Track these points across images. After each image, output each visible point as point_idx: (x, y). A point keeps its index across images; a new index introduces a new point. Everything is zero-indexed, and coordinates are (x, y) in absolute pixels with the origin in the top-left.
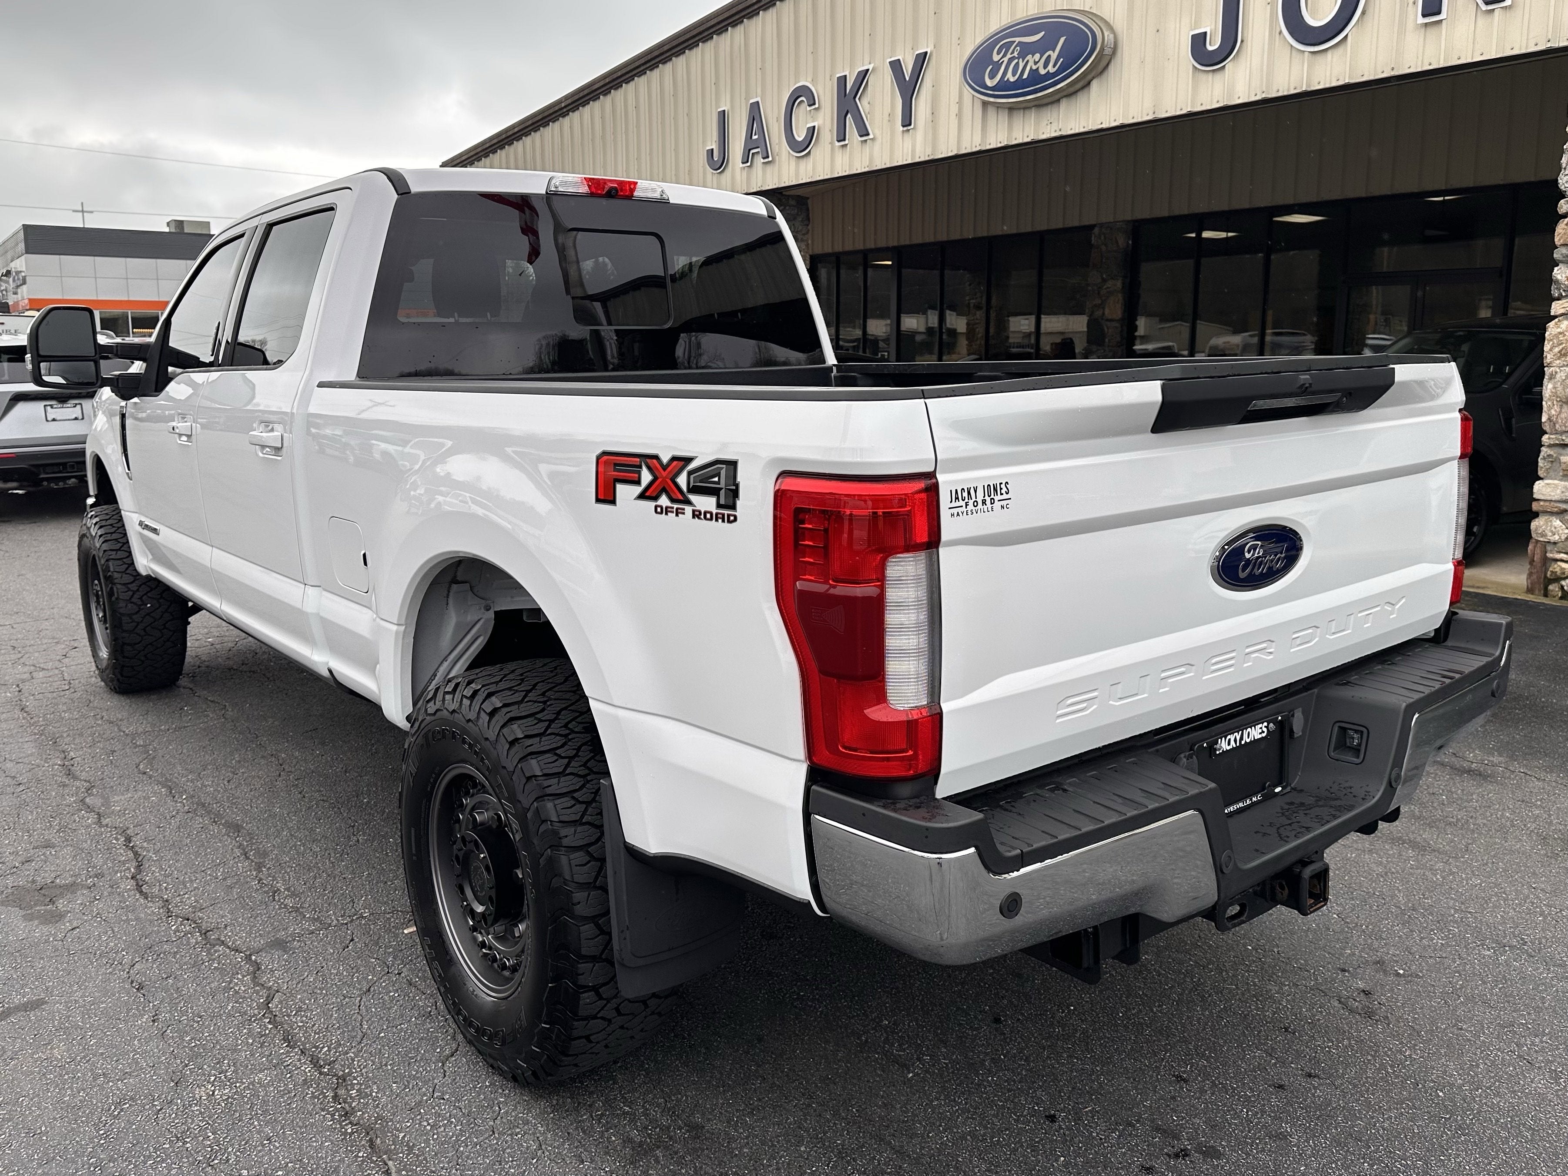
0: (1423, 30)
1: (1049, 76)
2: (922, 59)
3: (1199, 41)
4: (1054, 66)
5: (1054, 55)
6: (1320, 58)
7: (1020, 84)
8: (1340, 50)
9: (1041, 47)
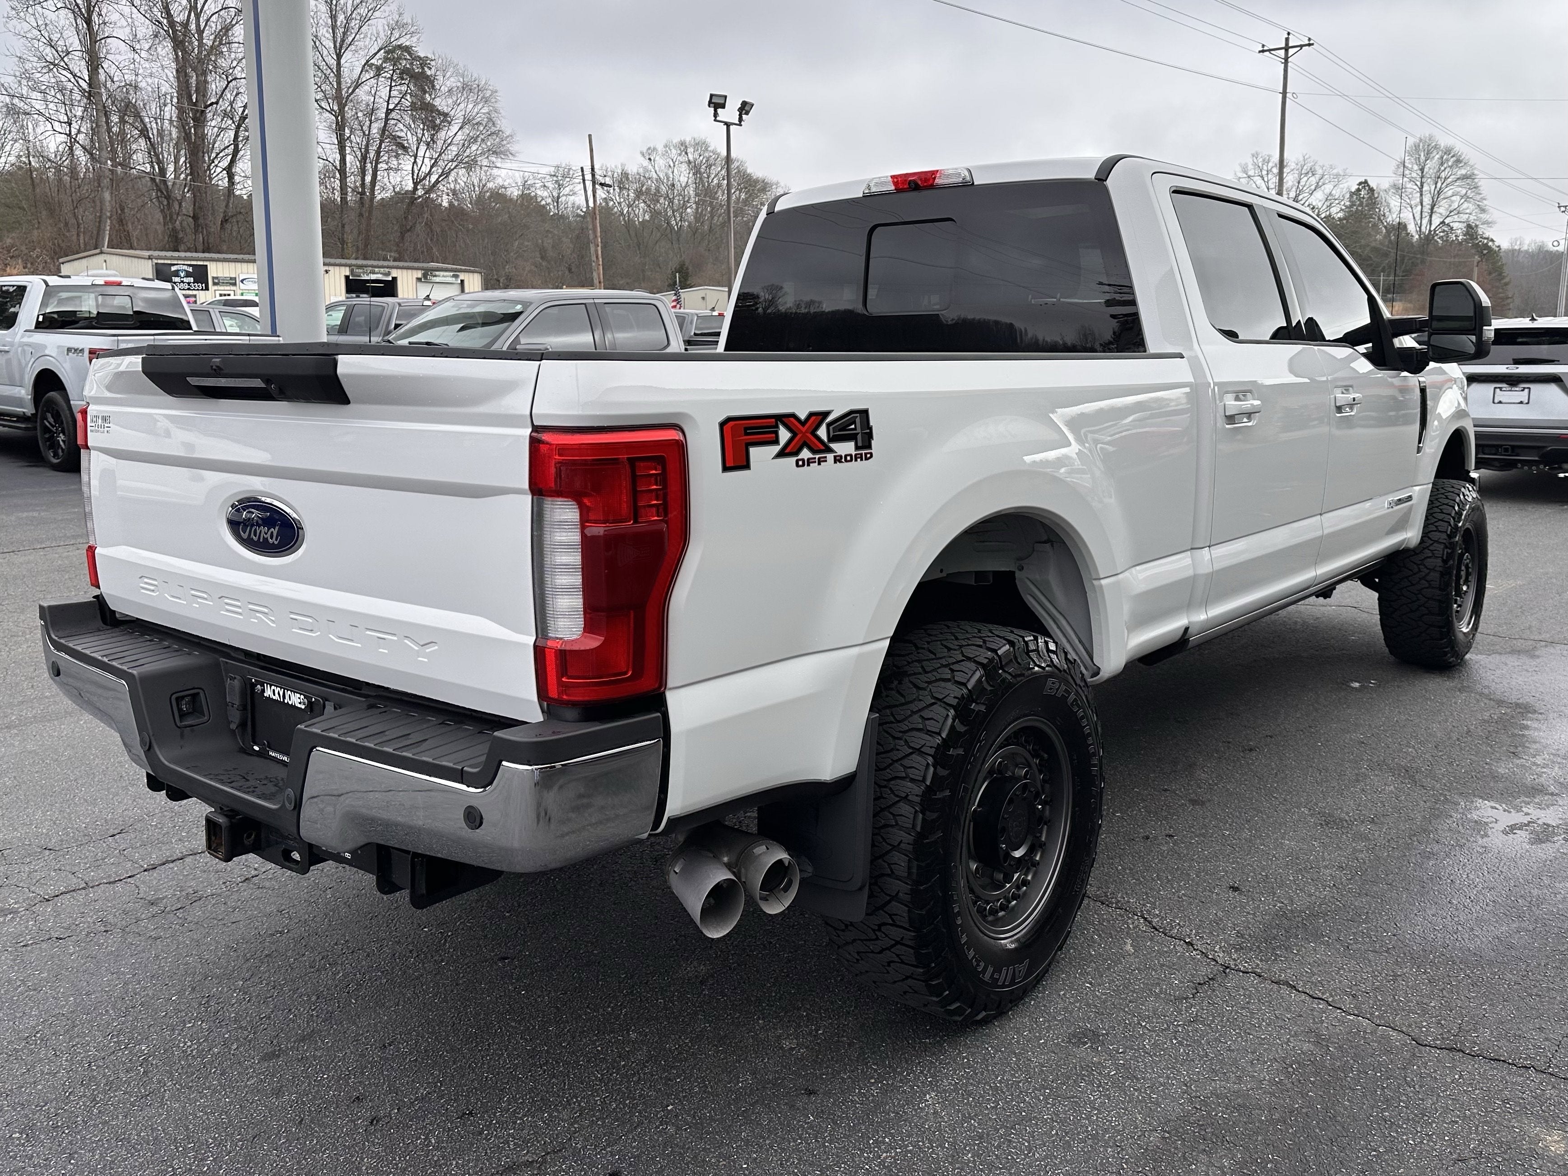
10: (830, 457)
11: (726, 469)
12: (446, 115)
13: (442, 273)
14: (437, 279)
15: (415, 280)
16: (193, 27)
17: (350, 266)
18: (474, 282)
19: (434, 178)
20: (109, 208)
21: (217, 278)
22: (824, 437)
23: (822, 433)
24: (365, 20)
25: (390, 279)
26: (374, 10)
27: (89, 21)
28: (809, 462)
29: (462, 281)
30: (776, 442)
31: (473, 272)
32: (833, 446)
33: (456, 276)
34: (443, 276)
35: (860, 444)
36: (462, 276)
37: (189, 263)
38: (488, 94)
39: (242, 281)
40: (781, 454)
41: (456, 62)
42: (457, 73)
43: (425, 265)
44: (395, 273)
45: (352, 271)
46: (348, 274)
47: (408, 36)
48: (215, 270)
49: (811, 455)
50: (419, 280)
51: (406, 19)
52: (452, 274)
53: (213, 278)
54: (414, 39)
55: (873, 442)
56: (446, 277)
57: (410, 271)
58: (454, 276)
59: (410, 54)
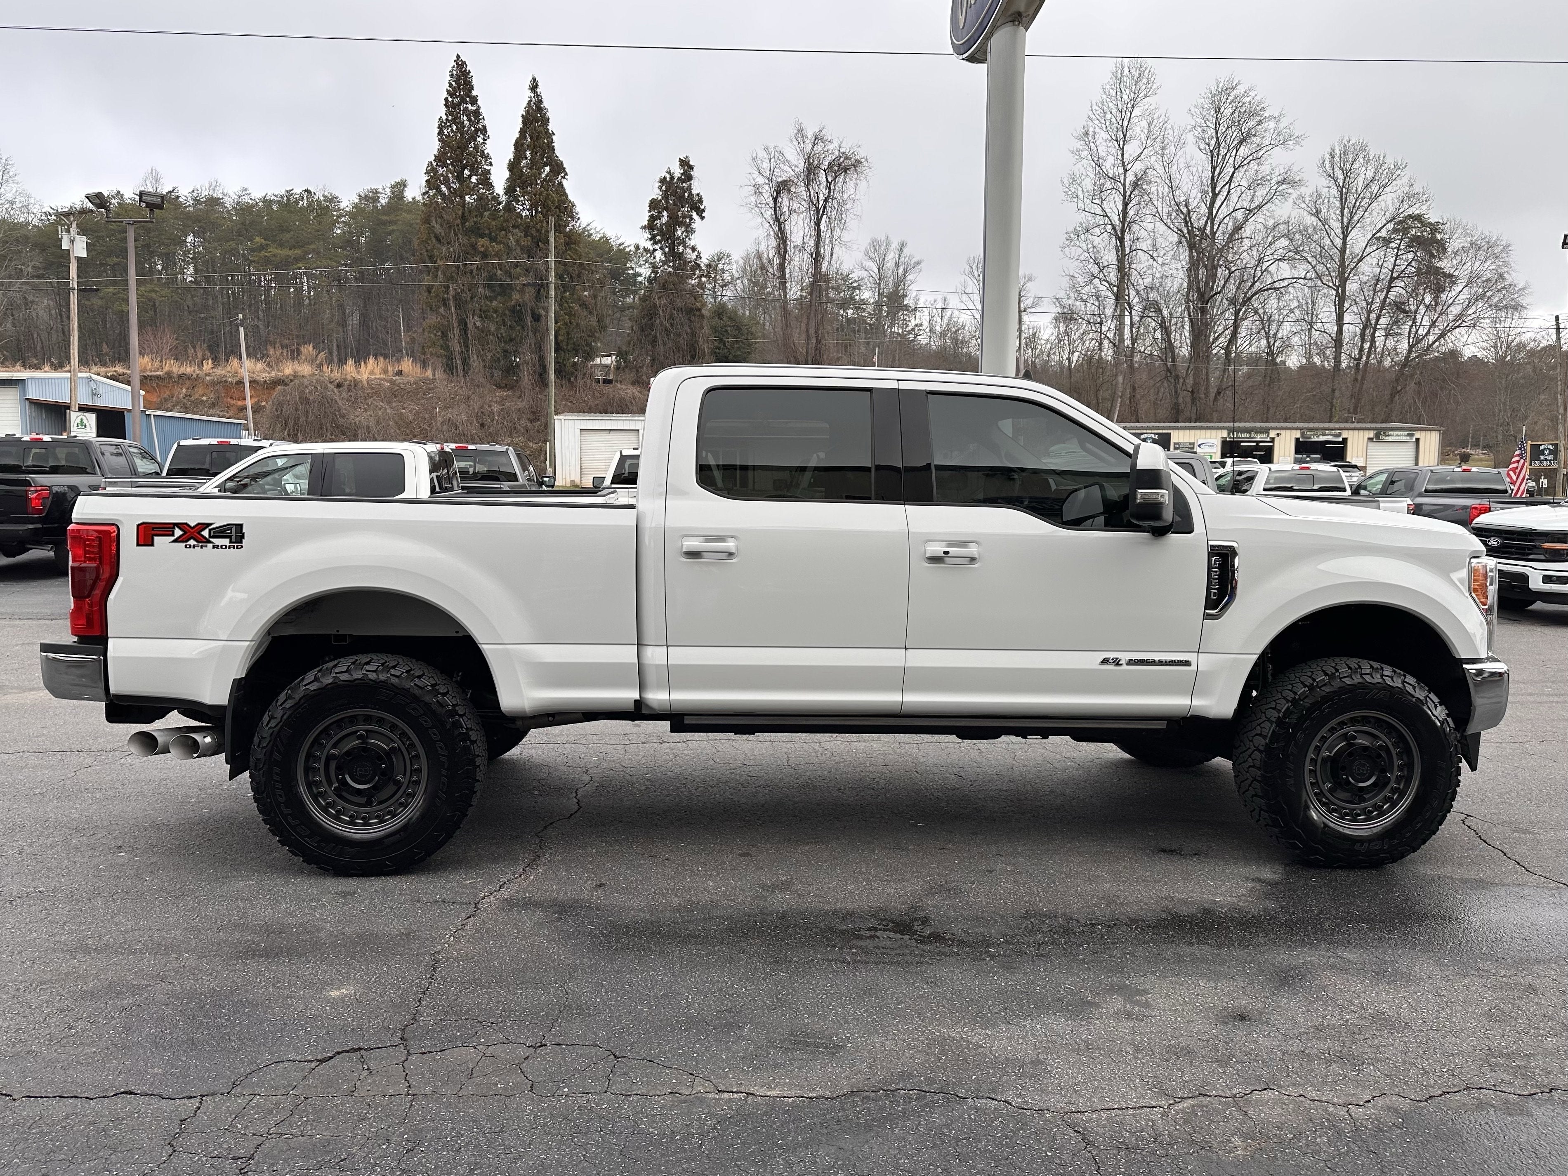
10: (210, 545)
11: (138, 545)
12: (1451, 276)
13: (1395, 433)
14: (1390, 439)
15: (1366, 440)
16: (1208, 231)
17: (1301, 429)
18: (1431, 441)
19: (1432, 339)
20: (1121, 389)
21: (1178, 443)
22: (207, 536)
23: (206, 533)
24: (1374, 198)
25: (1340, 439)
26: (1385, 186)
27: (1121, 240)
28: (194, 546)
29: (1418, 440)
30: (173, 535)
31: (1430, 430)
32: (212, 540)
33: (1411, 435)
34: (1397, 435)
35: (233, 540)
36: (1418, 435)
37: (1155, 431)
38: (1497, 250)
39: (1199, 446)
40: (175, 541)
41: (1465, 223)
42: (1465, 234)
43: (1378, 425)
44: (1345, 434)
45: (1303, 434)
46: (1298, 436)
47: (1417, 206)
48: (1177, 437)
49: (195, 543)
50: (1370, 439)
51: (1417, 188)
52: (1406, 433)
53: (1175, 444)
54: (1424, 207)
55: (244, 541)
56: (1402, 436)
57: (1361, 432)
58: (1408, 435)
59: (1421, 222)
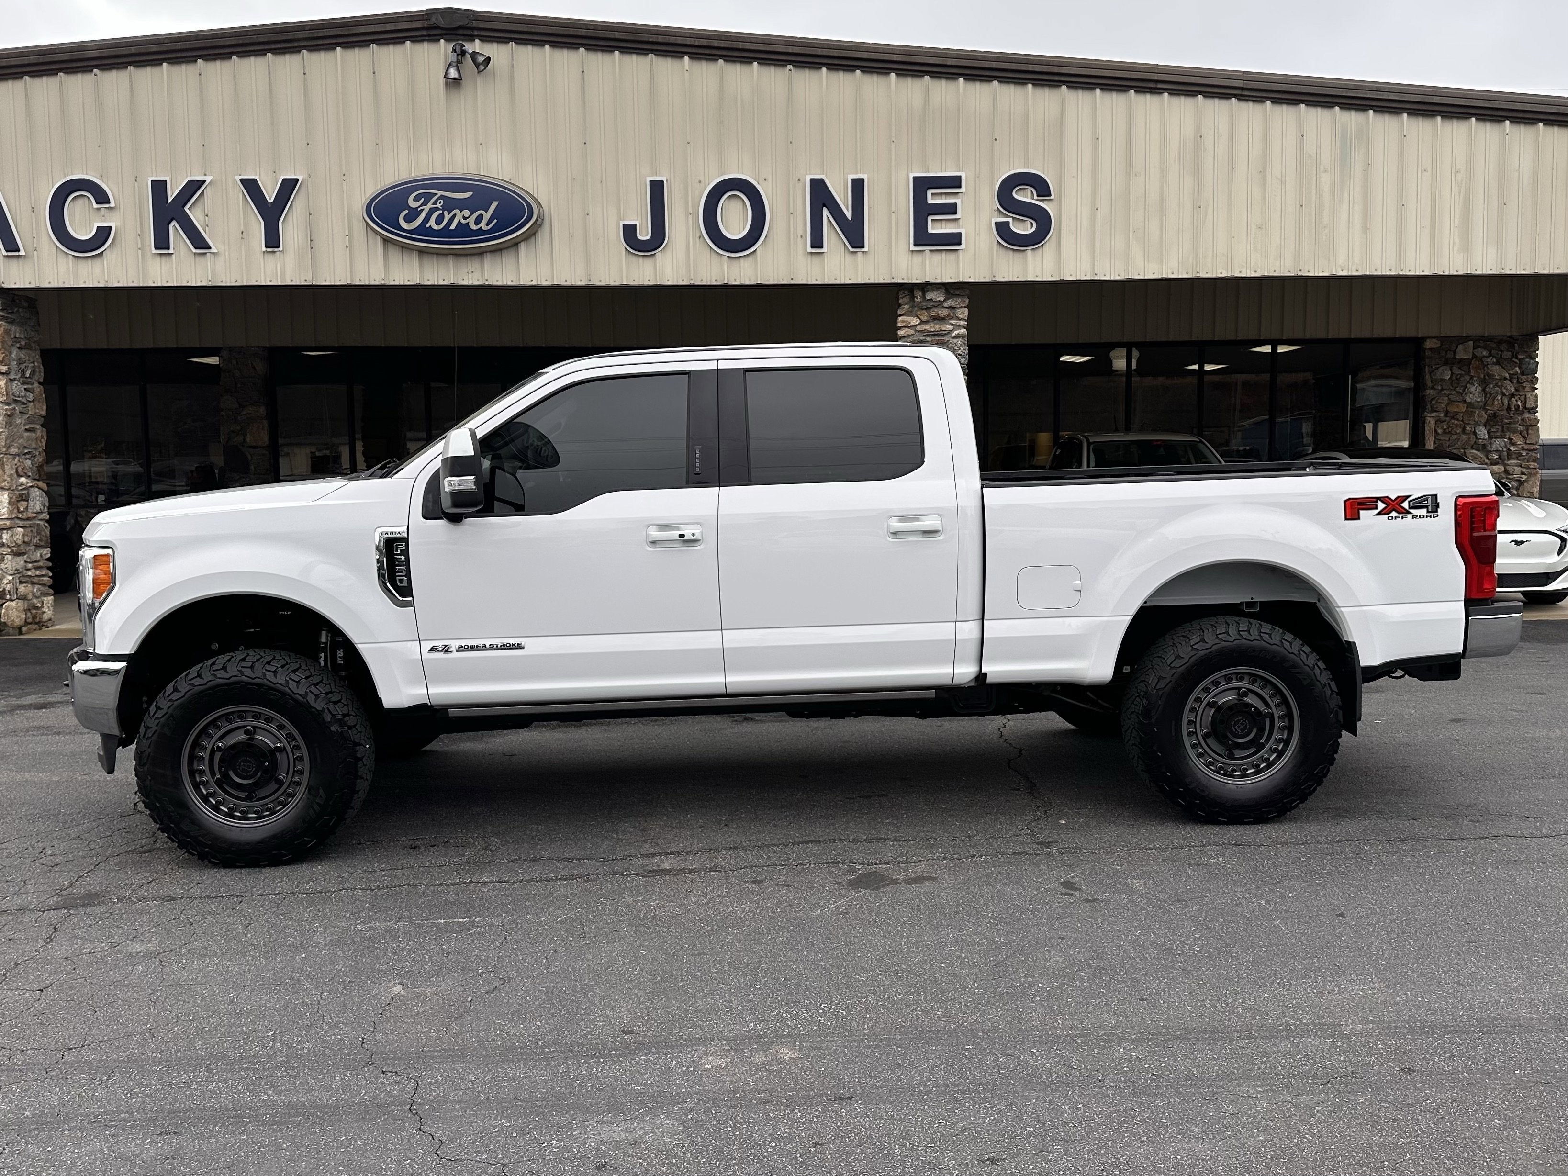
0: (810, 256)
1: (480, 232)
2: (288, 187)
3: (629, 231)
4: (487, 225)
5: (487, 216)
6: (735, 263)
7: (445, 232)
8: (750, 259)
9: (470, 205)
